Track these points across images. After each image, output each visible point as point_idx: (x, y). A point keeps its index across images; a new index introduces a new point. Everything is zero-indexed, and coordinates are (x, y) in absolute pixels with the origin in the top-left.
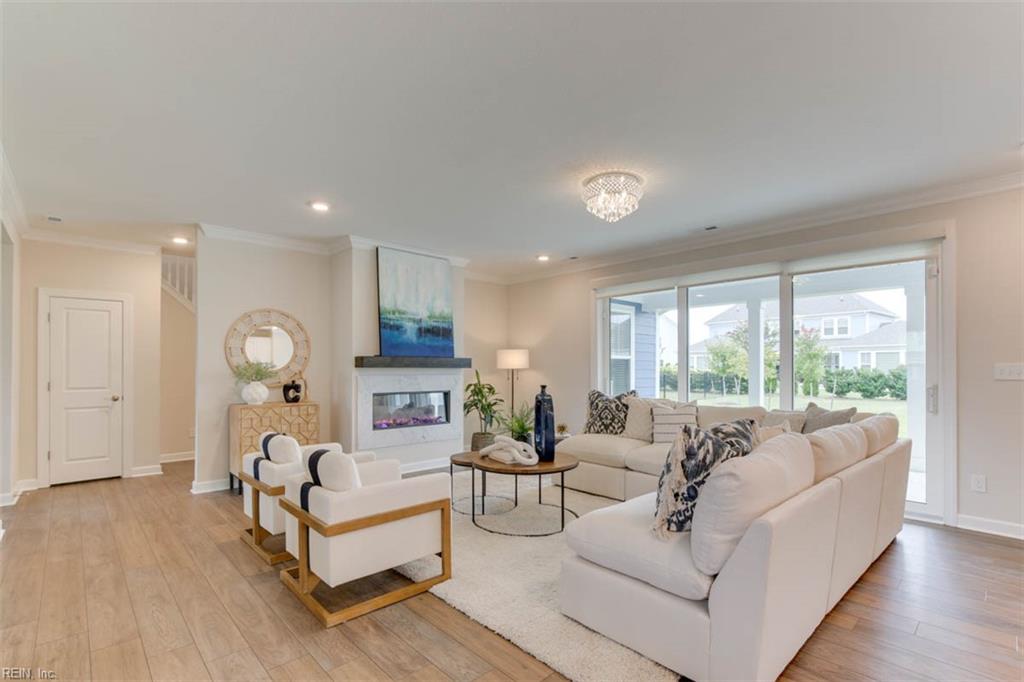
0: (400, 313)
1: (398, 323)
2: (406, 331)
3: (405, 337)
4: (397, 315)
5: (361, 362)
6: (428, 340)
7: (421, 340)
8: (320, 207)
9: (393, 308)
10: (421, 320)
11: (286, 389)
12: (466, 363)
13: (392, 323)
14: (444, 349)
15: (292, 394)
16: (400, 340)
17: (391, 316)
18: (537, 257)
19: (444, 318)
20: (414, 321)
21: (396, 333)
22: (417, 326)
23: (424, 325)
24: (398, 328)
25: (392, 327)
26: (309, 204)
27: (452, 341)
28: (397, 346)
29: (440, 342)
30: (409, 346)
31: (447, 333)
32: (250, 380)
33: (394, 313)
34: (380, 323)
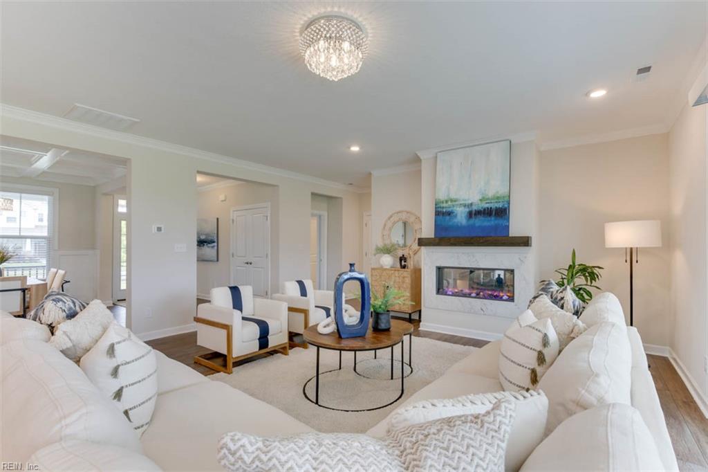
0: (452, 201)
1: (450, 210)
2: (456, 216)
3: (456, 220)
4: (449, 203)
5: (422, 242)
6: (479, 222)
7: (472, 221)
9: (446, 198)
10: (471, 204)
11: (401, 259)
12: (524, 242)
15: (403, 263)
16: (450, 223)
17: (445, 205)
19: (498, 198)
20: (465, 206)
21: (448, 218)
22: (467, 210)
23: (475, 208)
24: (449, 214)
25: (443, 214)
29: (491, 222)
30: (458, 228)
31: (502, 213)
32: (384, 253)
33: (447, 202)
34: (436, 212)
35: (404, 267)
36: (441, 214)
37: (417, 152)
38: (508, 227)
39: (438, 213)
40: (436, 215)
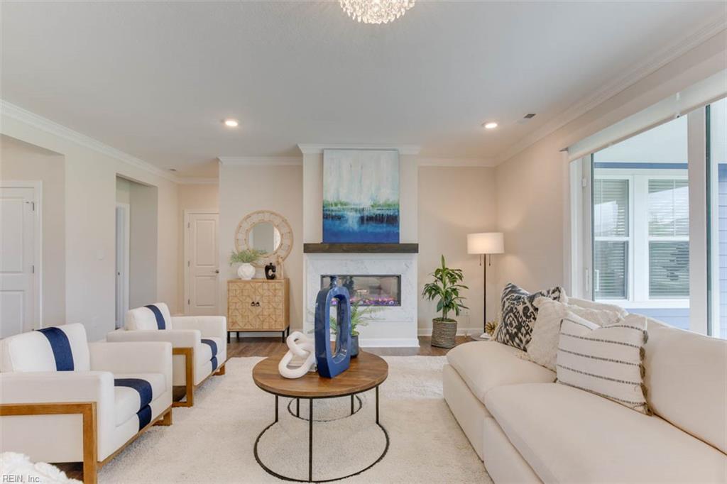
0: (342, 204)
1: (340, 213)
2: (347, 220)
3: (346, 225)
4: (339, 206)
5: (309, 249)
6: (371, 228)
7: (363, 228)
8: (232, 124)
9: (335, 201)
10: (363, 209)
11: (267, 269)
12: (413, 249)
13: (334, 214)
14: (388, 235)
15: (270, 273)
16: (341, 228)
17: (334, 208)
18: (483, 125)
19: (389, 205)
20: (356, 210)
21: (337, 222)
22: (359, 215)
23: (366, 213)
24: (339, 218)
25: (333, 218)
26: (223, 121)
27: (398, 226)
28: (337, 234)
29: (383, 229)
30: (350, 233)
31: (393, 220)
32: (244, 262)
33: (336, 205)
34: (324, 215)
35: (273, 277)
36: (330, 217)
37: (299, 145)
38: (398, 234)
39: (326, 217)
40: (324, 218)
